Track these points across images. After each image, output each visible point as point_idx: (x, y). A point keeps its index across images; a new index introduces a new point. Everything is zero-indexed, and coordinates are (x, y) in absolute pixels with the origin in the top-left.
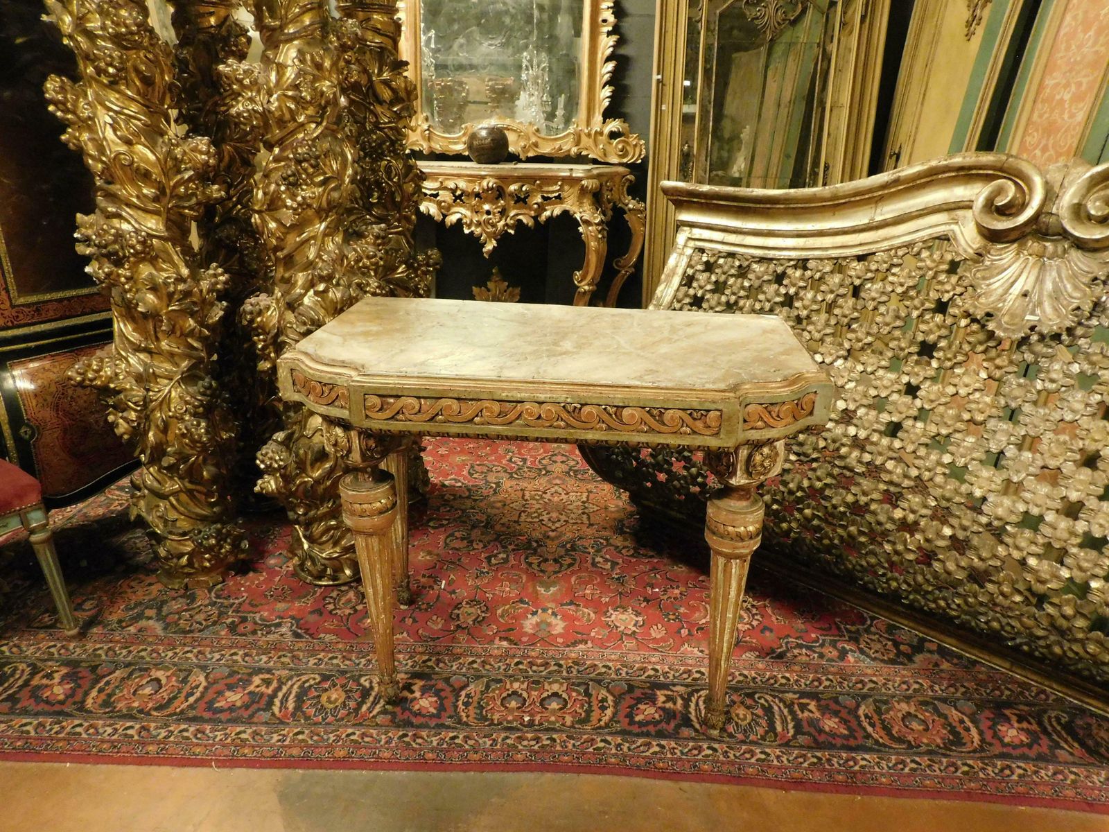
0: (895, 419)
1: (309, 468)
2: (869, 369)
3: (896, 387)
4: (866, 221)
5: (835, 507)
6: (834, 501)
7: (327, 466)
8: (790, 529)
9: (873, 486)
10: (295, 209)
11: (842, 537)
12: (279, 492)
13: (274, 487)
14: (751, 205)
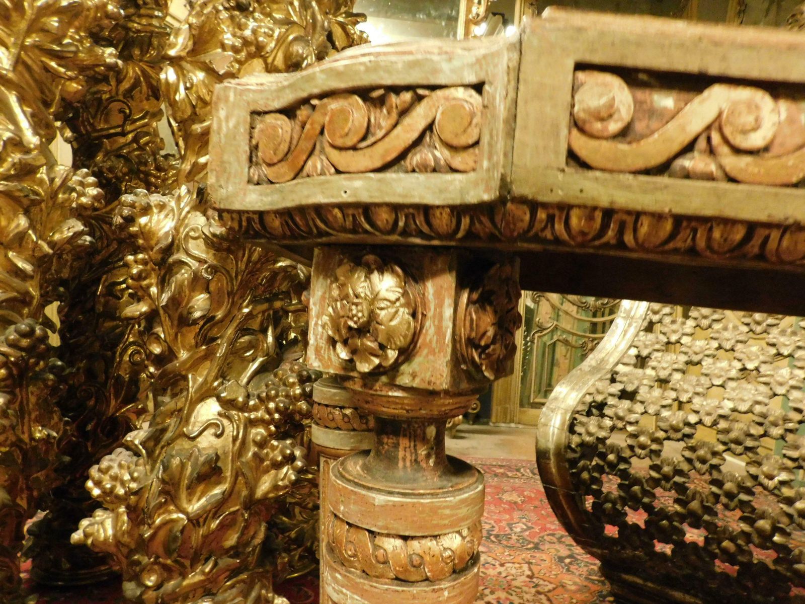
1: (183, 495)
7: (217, 491)
10: (236, 50)
12: (118, 543)
13: (110, 532)
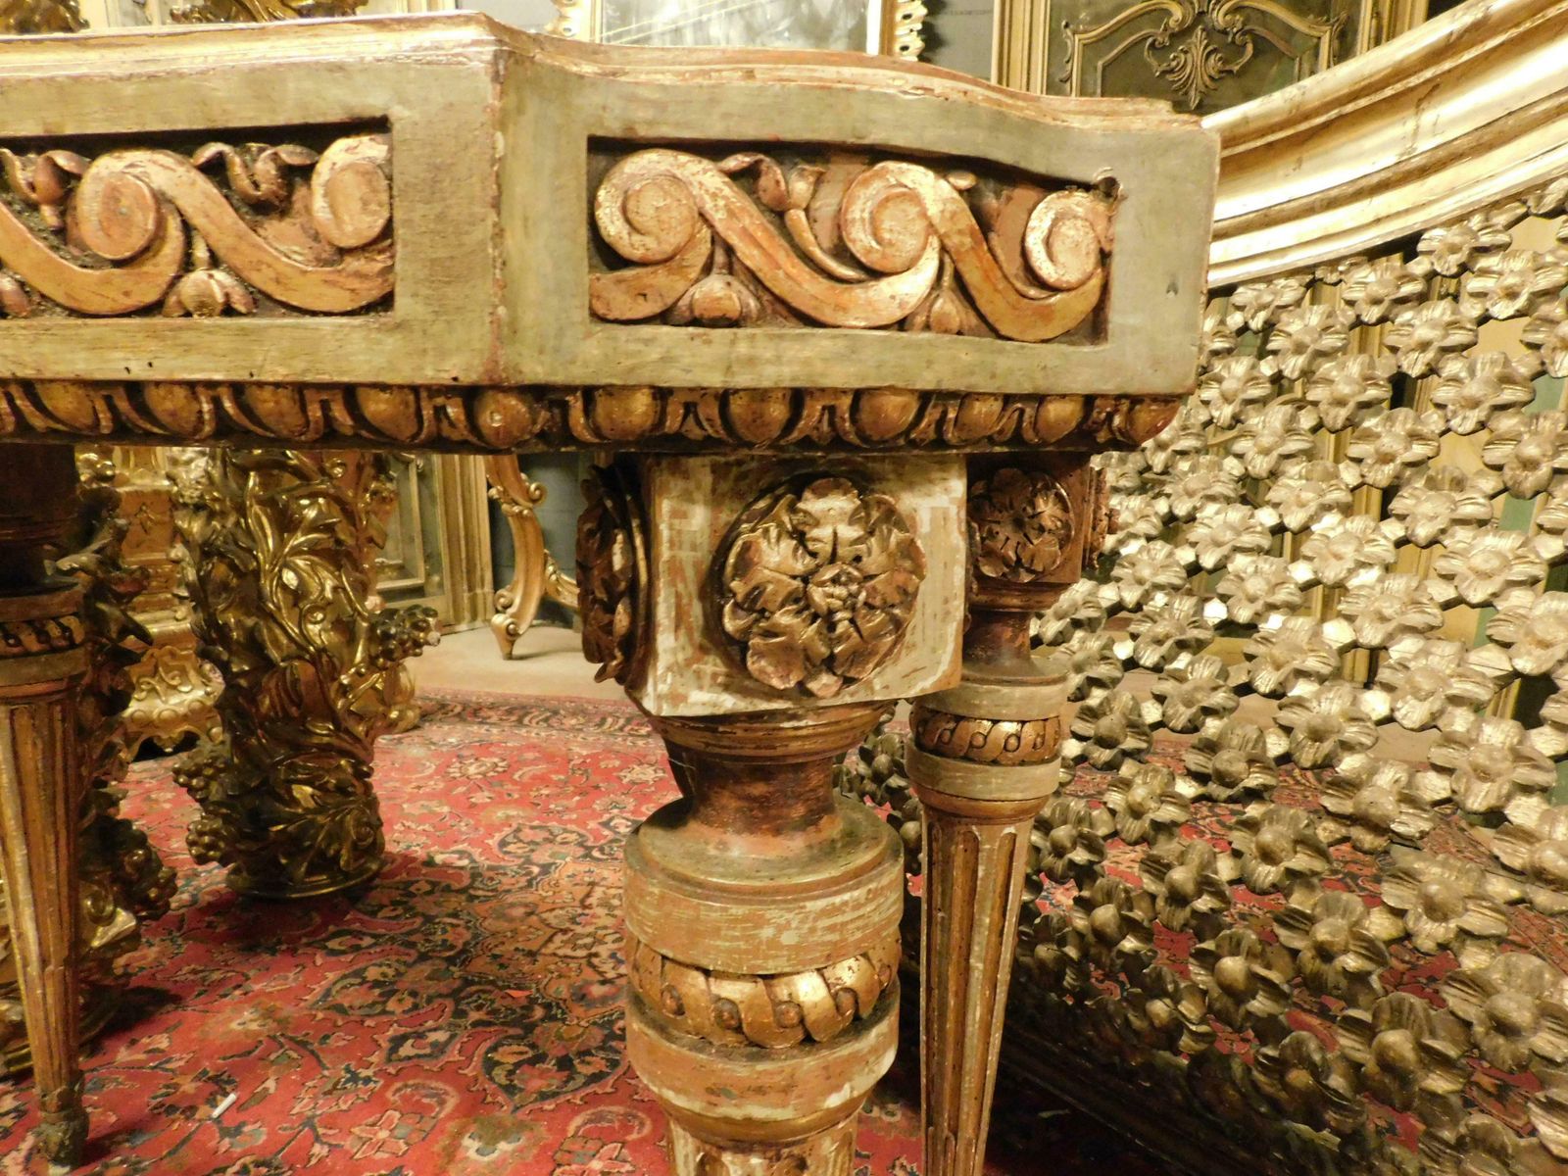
0: (1527, 664)
2: (1423, 532)
3: (1520, 571)
4: (1389, 159)
5: (1325, 953)
6: (1322, 933)
8: (1177, 1026)
9: (1465, 886)
11: (1356, 1066)
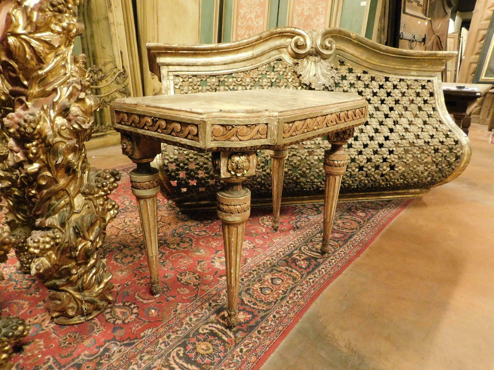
4: (251, 55)
14: (200, 52)
